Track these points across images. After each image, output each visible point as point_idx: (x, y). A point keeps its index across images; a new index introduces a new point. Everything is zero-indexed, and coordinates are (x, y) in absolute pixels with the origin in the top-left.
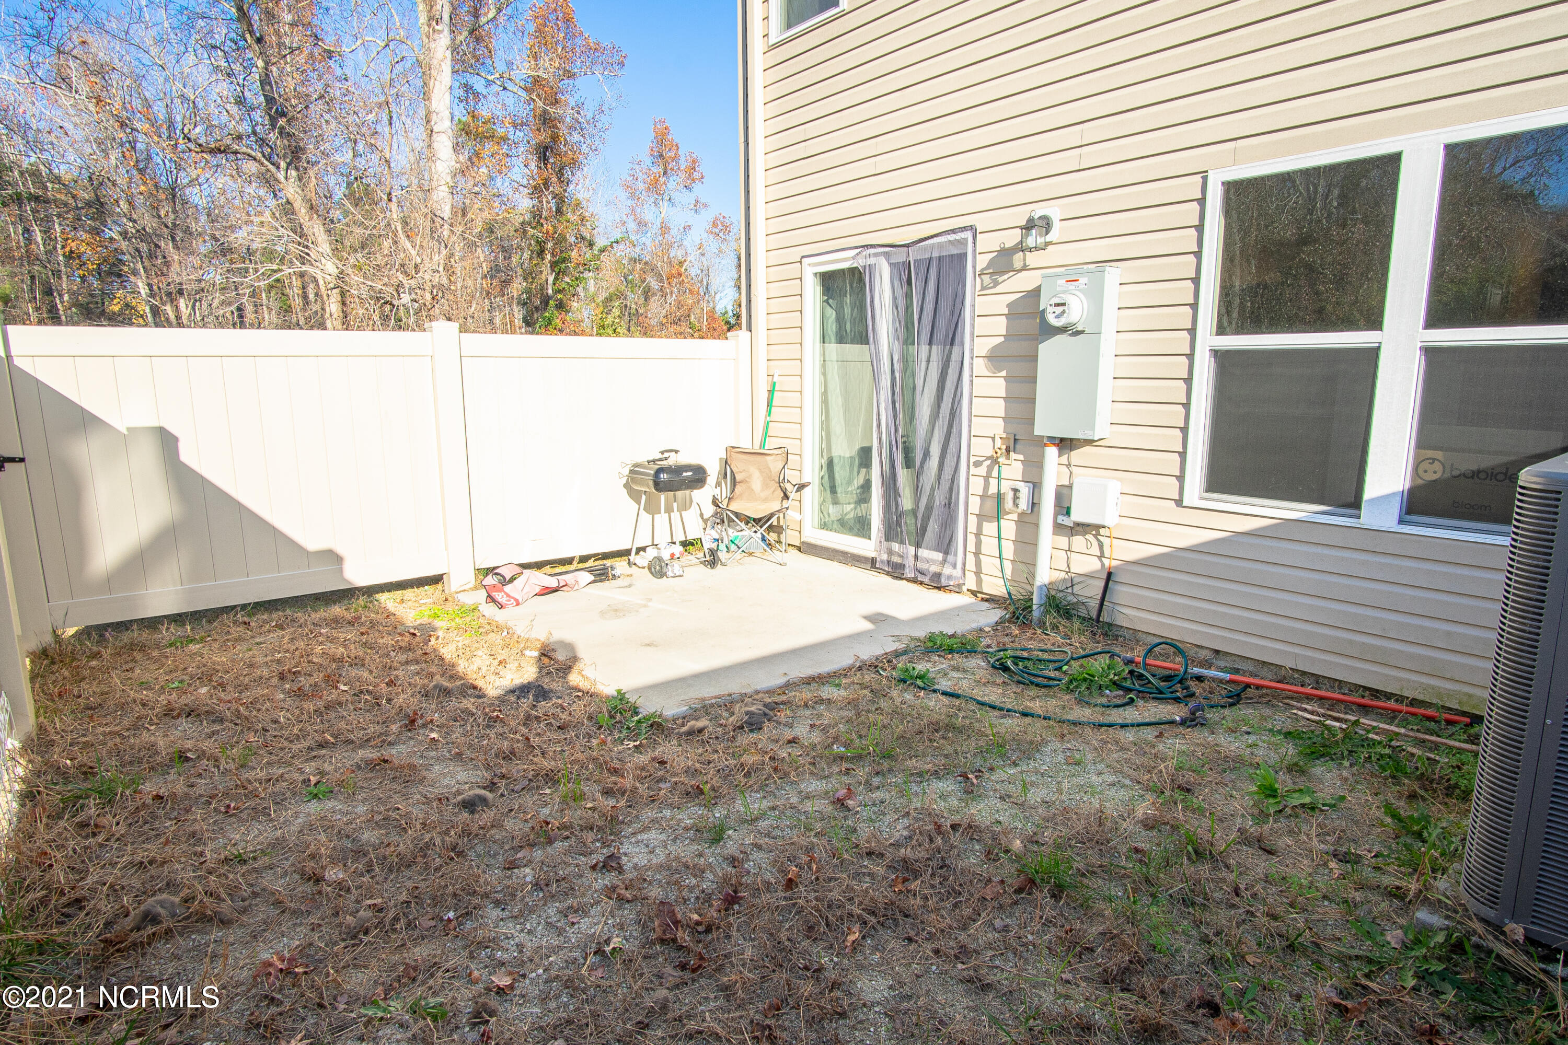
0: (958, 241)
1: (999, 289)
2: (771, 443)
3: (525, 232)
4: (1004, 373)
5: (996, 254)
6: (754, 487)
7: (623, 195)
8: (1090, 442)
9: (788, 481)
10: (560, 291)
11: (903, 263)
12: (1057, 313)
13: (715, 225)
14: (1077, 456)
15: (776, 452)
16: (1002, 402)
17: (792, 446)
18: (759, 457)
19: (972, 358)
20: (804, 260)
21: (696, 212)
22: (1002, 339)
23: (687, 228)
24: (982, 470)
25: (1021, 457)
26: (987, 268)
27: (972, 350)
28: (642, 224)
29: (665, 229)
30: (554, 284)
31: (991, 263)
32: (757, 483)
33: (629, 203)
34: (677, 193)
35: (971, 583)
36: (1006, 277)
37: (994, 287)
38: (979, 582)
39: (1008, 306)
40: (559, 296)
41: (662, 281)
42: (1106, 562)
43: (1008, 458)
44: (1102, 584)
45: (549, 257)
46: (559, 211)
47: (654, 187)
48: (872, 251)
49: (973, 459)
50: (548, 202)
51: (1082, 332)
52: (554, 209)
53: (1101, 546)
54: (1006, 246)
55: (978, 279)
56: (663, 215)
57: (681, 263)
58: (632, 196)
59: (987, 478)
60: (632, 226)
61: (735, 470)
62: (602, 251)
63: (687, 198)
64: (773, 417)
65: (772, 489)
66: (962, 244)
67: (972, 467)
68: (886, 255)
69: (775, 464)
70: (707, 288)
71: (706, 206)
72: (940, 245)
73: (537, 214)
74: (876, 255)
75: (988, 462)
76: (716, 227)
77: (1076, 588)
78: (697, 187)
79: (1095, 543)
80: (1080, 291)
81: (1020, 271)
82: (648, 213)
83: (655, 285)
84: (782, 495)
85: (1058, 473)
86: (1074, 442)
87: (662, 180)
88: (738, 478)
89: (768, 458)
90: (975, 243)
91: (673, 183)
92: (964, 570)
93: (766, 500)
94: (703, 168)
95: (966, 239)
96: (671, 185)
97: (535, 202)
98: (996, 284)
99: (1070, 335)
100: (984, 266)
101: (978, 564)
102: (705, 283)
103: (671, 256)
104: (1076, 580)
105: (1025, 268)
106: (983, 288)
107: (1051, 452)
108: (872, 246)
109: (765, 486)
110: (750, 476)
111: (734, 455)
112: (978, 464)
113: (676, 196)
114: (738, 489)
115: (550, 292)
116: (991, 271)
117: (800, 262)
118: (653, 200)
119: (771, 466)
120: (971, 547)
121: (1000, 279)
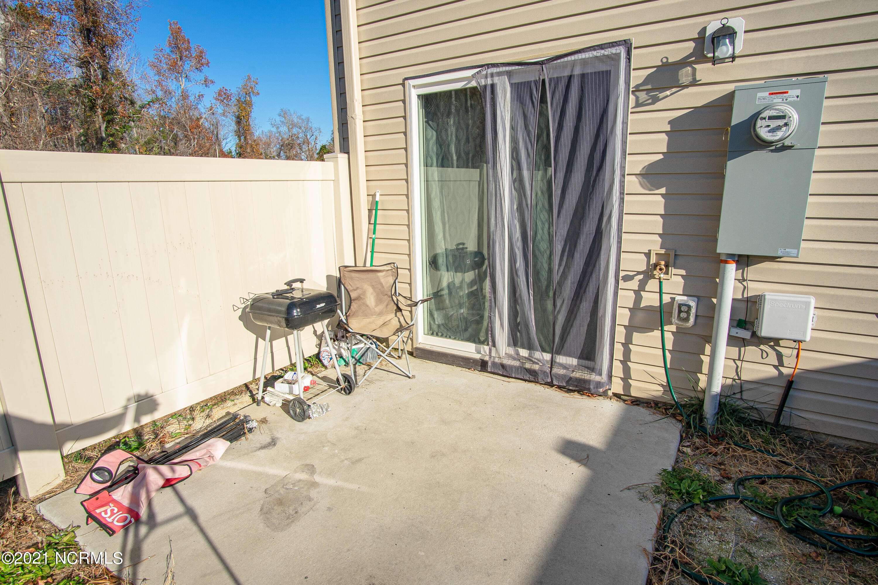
0: (608, 56)
1: (658, 105)
2: (380, 259)
3: (78, 92)
4: (663, 191)
5: (654, 69)
6: (368, 302)
7: (151, 73)
8: (772, 259)
9: (399, 294)
10: (112, 135)
11: (536, 82)
12: (772, 127)
13: (220, 94)
14: (752, 271)
15: (385, 268)
16: (660, 220)
17: (402, 261)
18: (371, 275)
19: (623, 176)
20: (406, 82)
21: (206, 86)
22: (661, 157)
23: (201, 96)
24: (634, 284)
25: (683, 272)
26: (645, 83)
27: (623, 168)
28: (168, 93)
29: (185, 96)
30: (106, 130)
31: (648, 79)
32: (371, 299)
33: (157, 78)
34: (192, 73)
35: (617, 387)
36: (668, 93)
37: (653, 103)
38: (627, 386)
39: (670, 122)
40: (111, 139)
41: (186, 130)
42: (785, 371)
43: (667, 273)
44: (780, 392)
45: (100, 111)
46: (104, 78)
47: (174, 67)
48: (495, 70)
49: (622, 274)
50: (95, 71)
51: (790, 147)
52: (100, 77)
53: (780, 356)
54: (670, 61)
55: (632, 97)
56: (182, 87)
57: (198, 119)
58: (159, 73)
59: (638, 293)
60: (160, 94)
61: (349, 288)
62: (142, 107)
63: (199, 77)
64: (378, 235)
65: (385, 304)
66: (613, 59)
67: (621, 282)
68: (509, 74)
69: (387, 280)
70: (217, 136)
71: (213, 82)
72: (584, 62)
73: (87, 78)
74: (499, 74)
75: (641, 277)
76: (221, 96)
77: (745, 396)
78: (205, 69)
79: (772, 355)
80: (791, 104)
81: (687, 86)
82: (172, 85)
83: (180, 135)
84: (395, 308)
85: (735, 288)
86: (750, 259)
87: (179, 63)
88: (353, 295)
89: (380, 274)
90: (629, 59)
91: (188, 65)
92: (610, 376)
93: (380, 314)
94: (208, 56)
95: (618, 55)
96: (187, 67)
97: (84, 70)
98: (655, 100)
99: (772, 151)
100: (640, 81)
101: (627, 371)
102: (215, 133)
103: (191, 114)
104: (746, 386)
105: (694, 83)
106: (638, 104)
107: (731, 269)
108: (494, 65)
109: (379, 301)
110: (364, 293)
111: (347, 274)
112: (627, 278)
113: (191, 75)
114: (354, 306)
115: (104, 135)
116: (649, 87)
117: (403, 85)
118: (174, 76)
119: (383, 281)
120: (619, 354)
121: (661, 95)
